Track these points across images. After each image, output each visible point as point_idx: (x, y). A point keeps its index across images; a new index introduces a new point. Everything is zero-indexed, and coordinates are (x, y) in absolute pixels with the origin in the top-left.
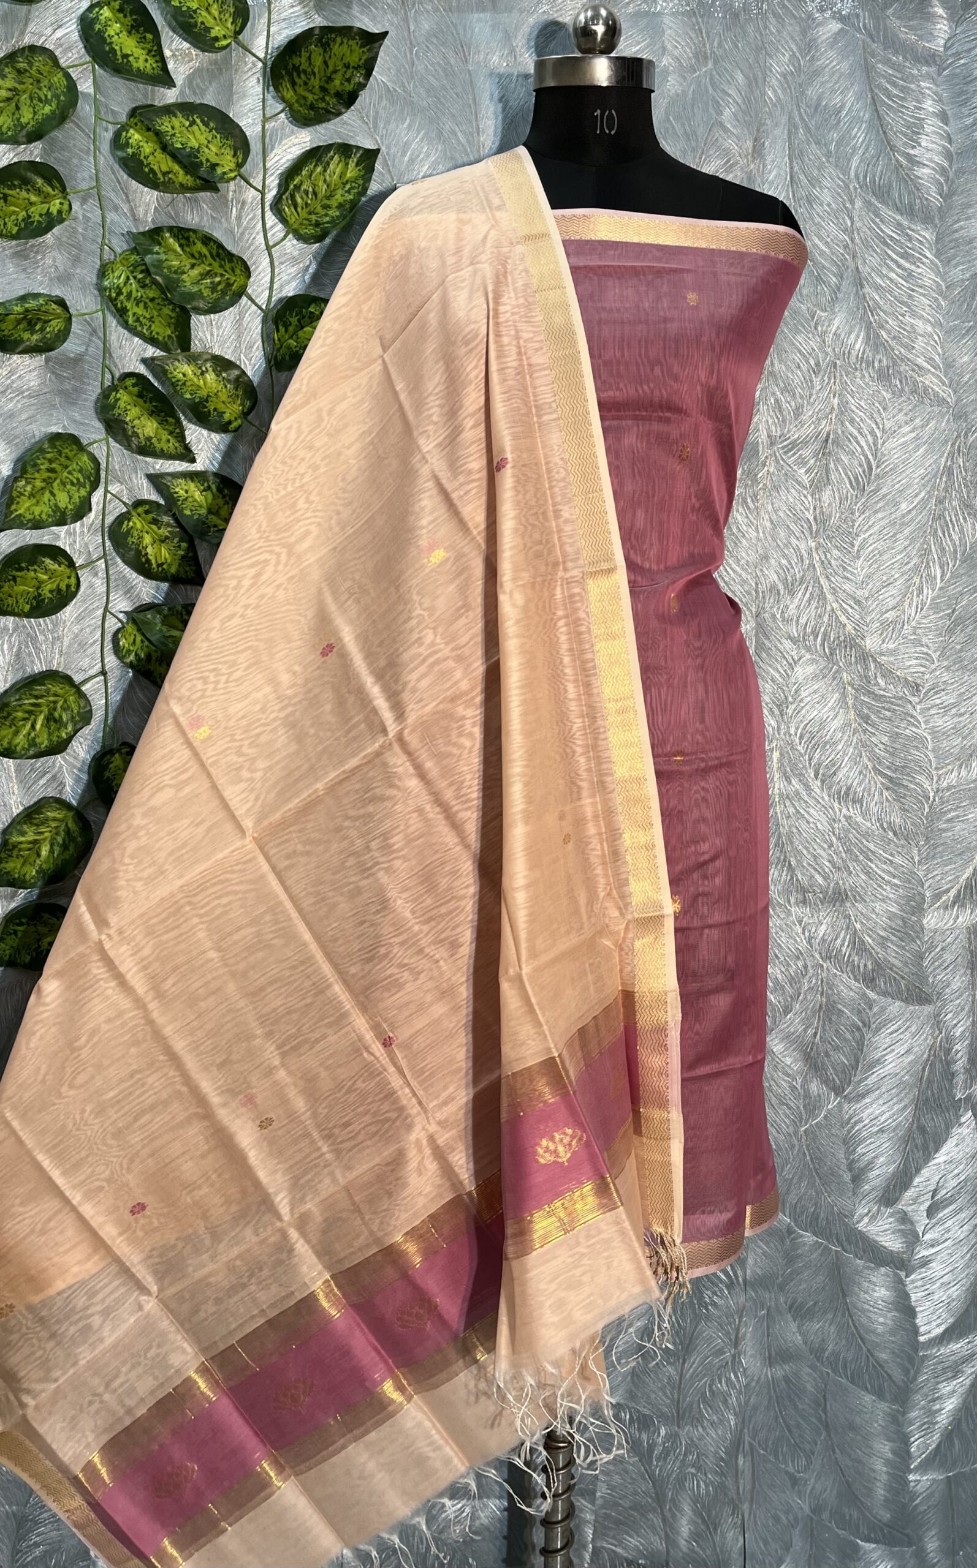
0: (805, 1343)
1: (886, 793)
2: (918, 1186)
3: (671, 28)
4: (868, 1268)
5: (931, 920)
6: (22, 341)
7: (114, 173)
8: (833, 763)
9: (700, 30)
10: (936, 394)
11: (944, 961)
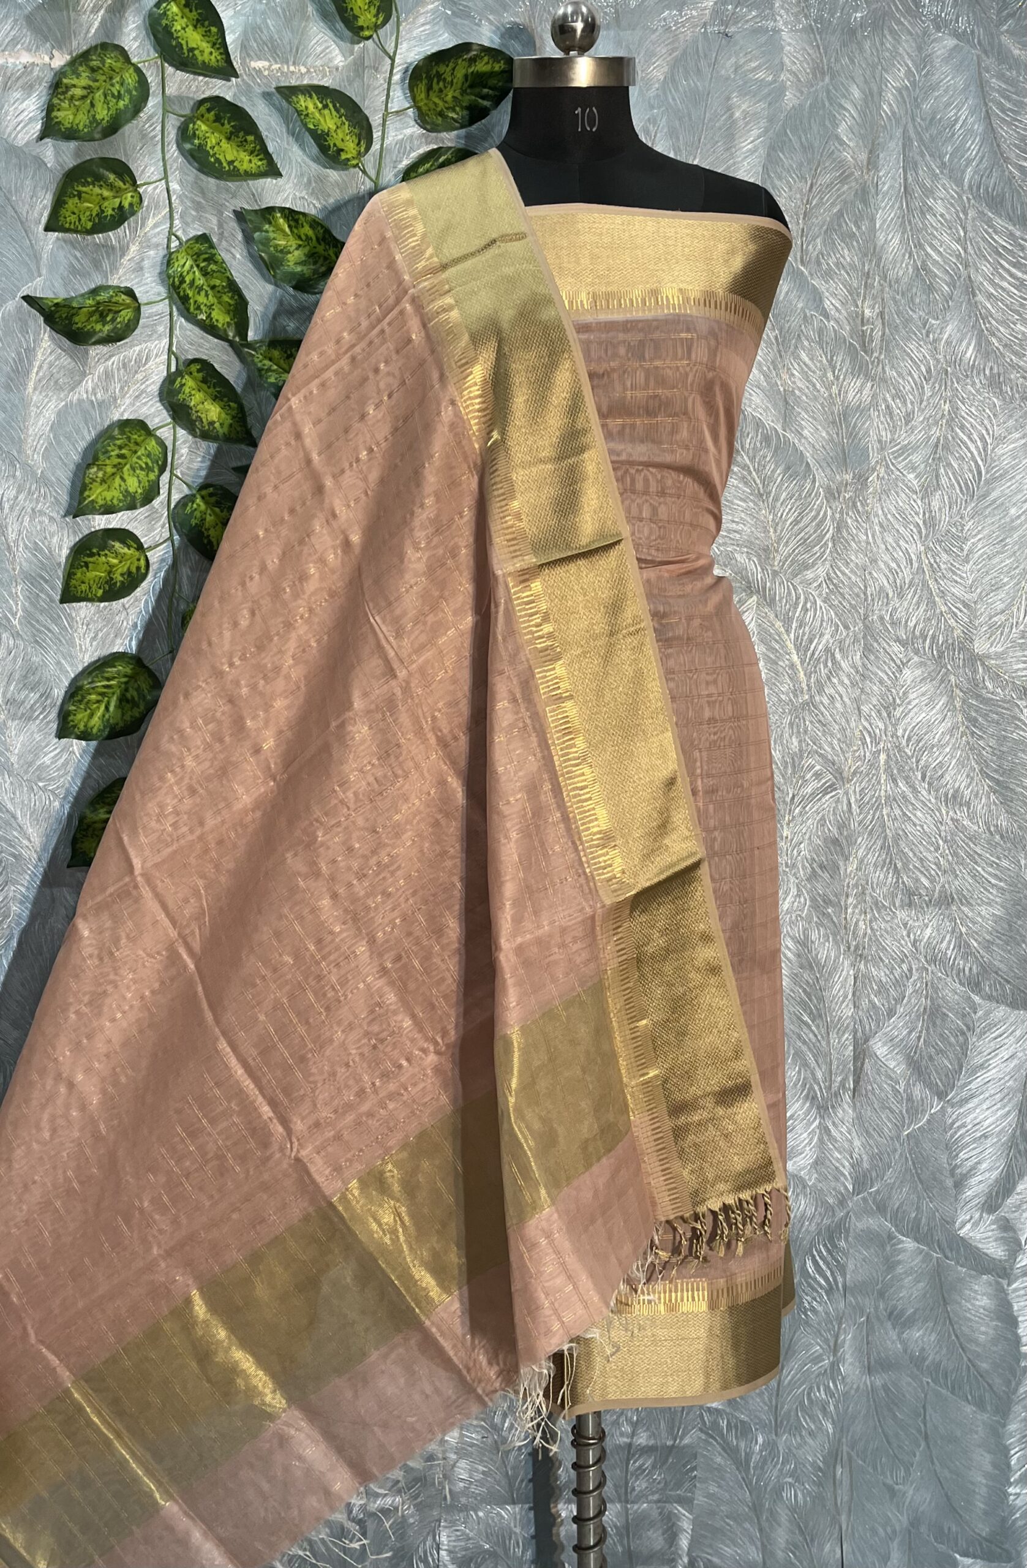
0: (905, 1351)
1: (992, 797)
3: (789, 44)
4: (971, 1276)
8: (940, 765)
9: (818, 46)
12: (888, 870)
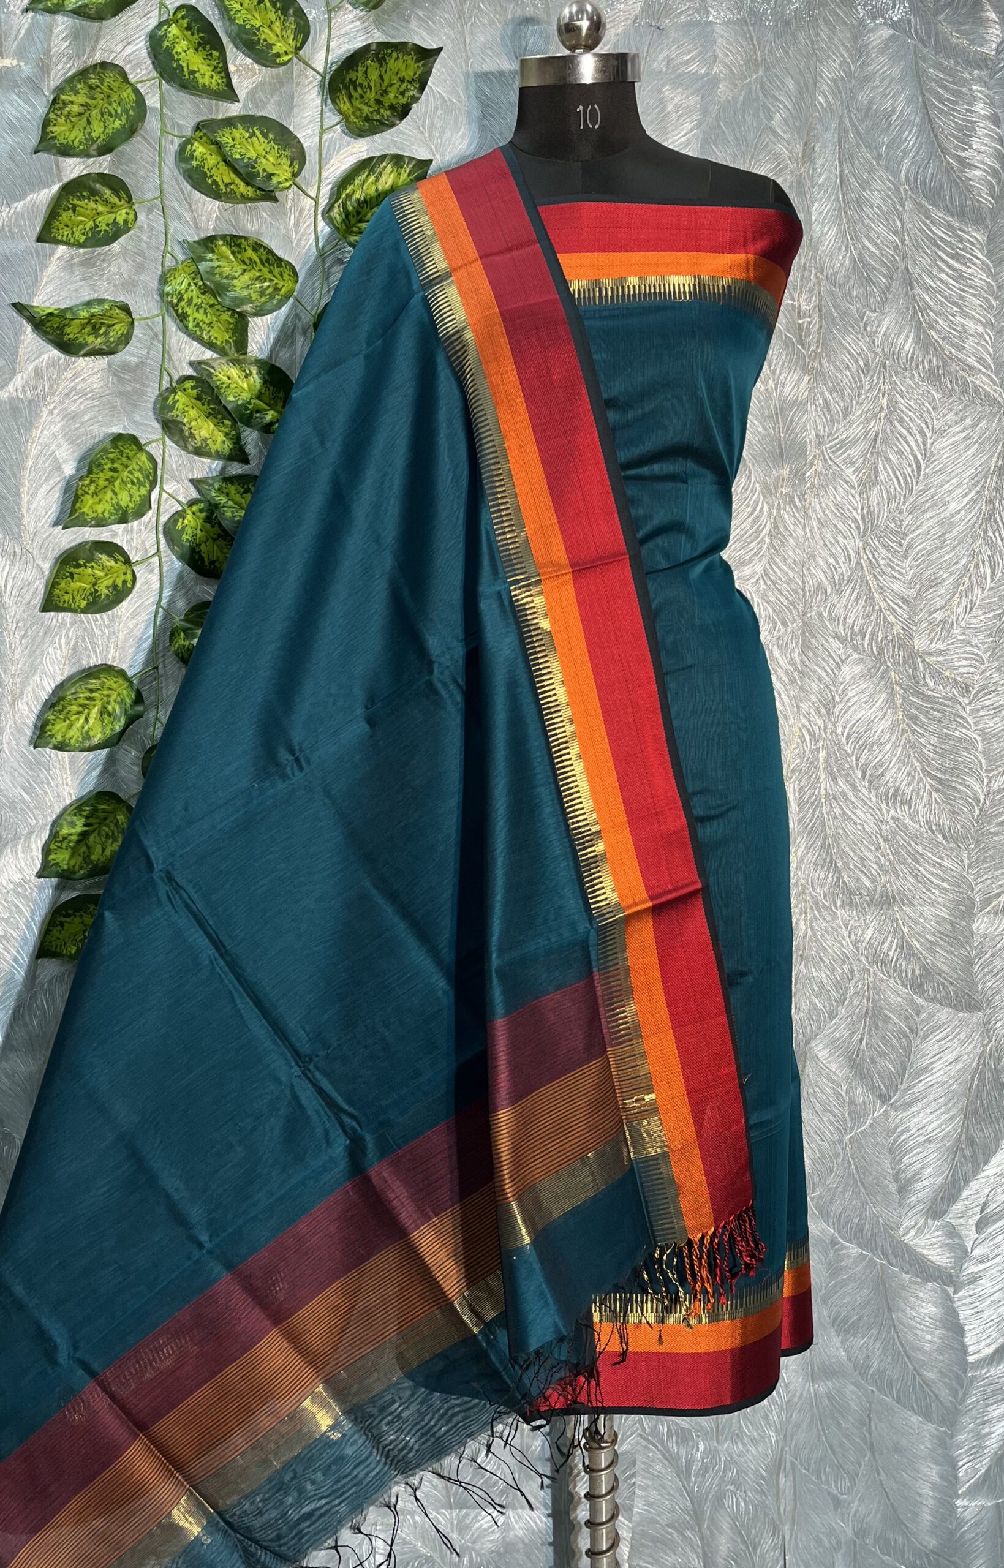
0: (849, 1359)
1: (935, 795)
2: (967, 1199)
3: (722, 37)
4: (915, 1283)
5: (981, 925)
6: (87, 344)
7: (178, 184)
8: (881, 764)
9: (751, 37)
10: (987, 394)
11: (994, 968)
12: (829, 869)
